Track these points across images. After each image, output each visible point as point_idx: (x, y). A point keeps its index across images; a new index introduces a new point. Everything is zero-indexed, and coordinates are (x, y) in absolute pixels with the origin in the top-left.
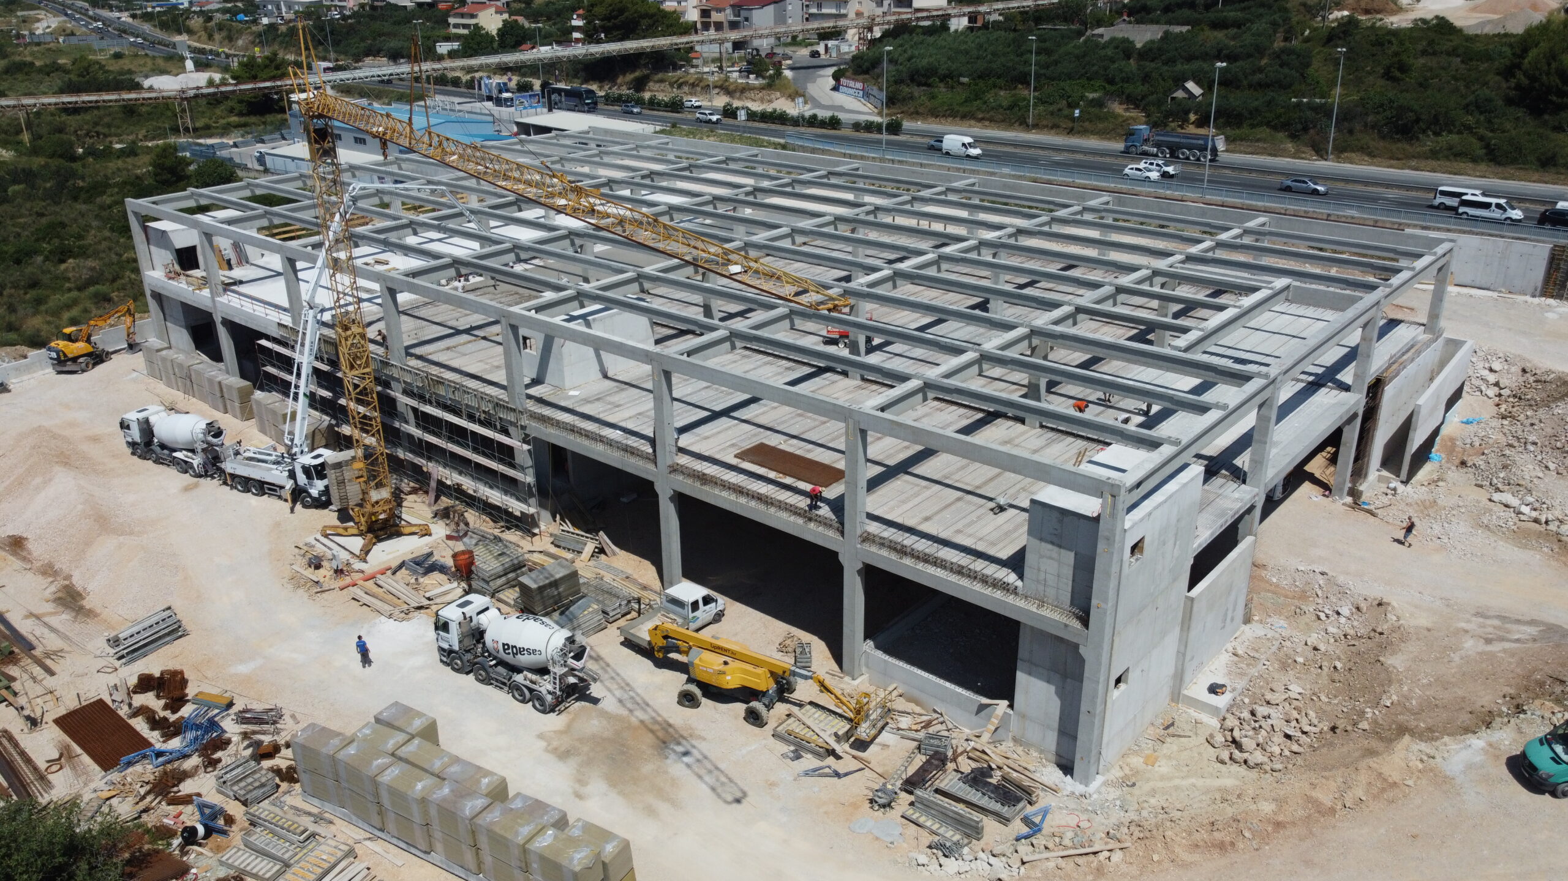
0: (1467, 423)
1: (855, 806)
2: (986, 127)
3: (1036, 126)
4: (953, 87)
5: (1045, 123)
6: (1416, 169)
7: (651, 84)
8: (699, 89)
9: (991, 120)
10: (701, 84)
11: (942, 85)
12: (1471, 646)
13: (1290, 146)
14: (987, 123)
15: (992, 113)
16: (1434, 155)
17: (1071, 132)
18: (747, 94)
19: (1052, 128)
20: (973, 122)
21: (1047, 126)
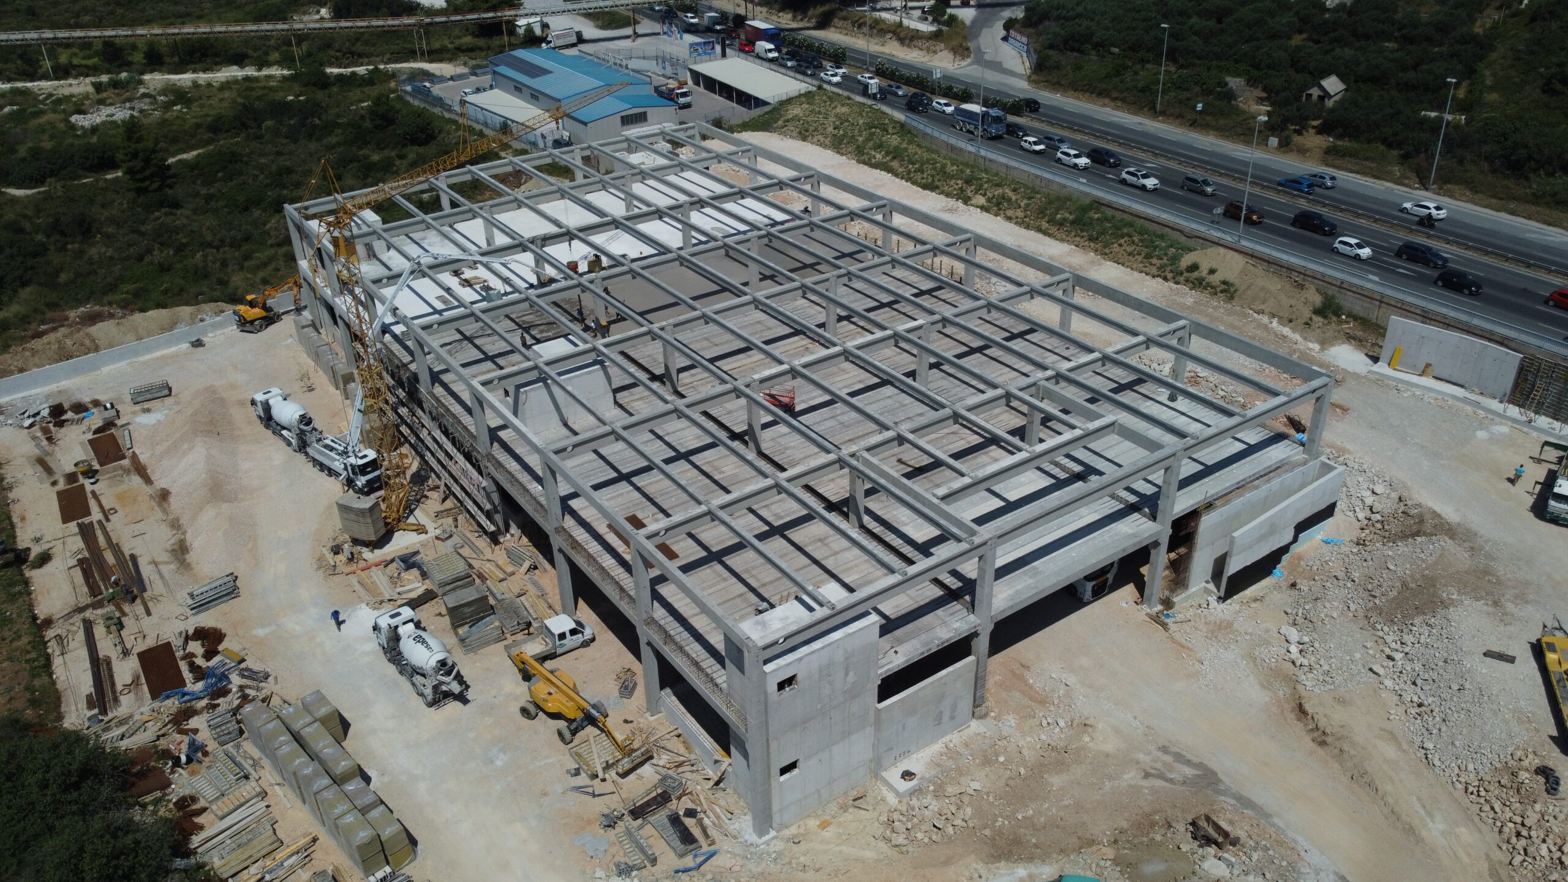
0: (1326, 542)
1: (589, 822)
2: (1117, 108)
3: (1163, 113)
4: (1103, 57)
5: (1172, 111)
6: (1513, 213)
7: (836, 20)
8: (875, 31)
9: (1124, 100)
10: (878, 27)
11: (1093, 52)
12: (1131, 776)
13: (1396, 170)
14: (1119, 104)
15: (1125, 94)
16: (1536, 199)
17: (1193, 124)
18: (915, 42)
19: (1177, 117)
20: (1107, 101)
21: (1171, 115)
